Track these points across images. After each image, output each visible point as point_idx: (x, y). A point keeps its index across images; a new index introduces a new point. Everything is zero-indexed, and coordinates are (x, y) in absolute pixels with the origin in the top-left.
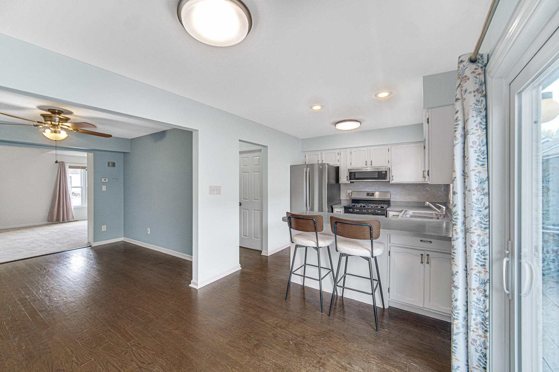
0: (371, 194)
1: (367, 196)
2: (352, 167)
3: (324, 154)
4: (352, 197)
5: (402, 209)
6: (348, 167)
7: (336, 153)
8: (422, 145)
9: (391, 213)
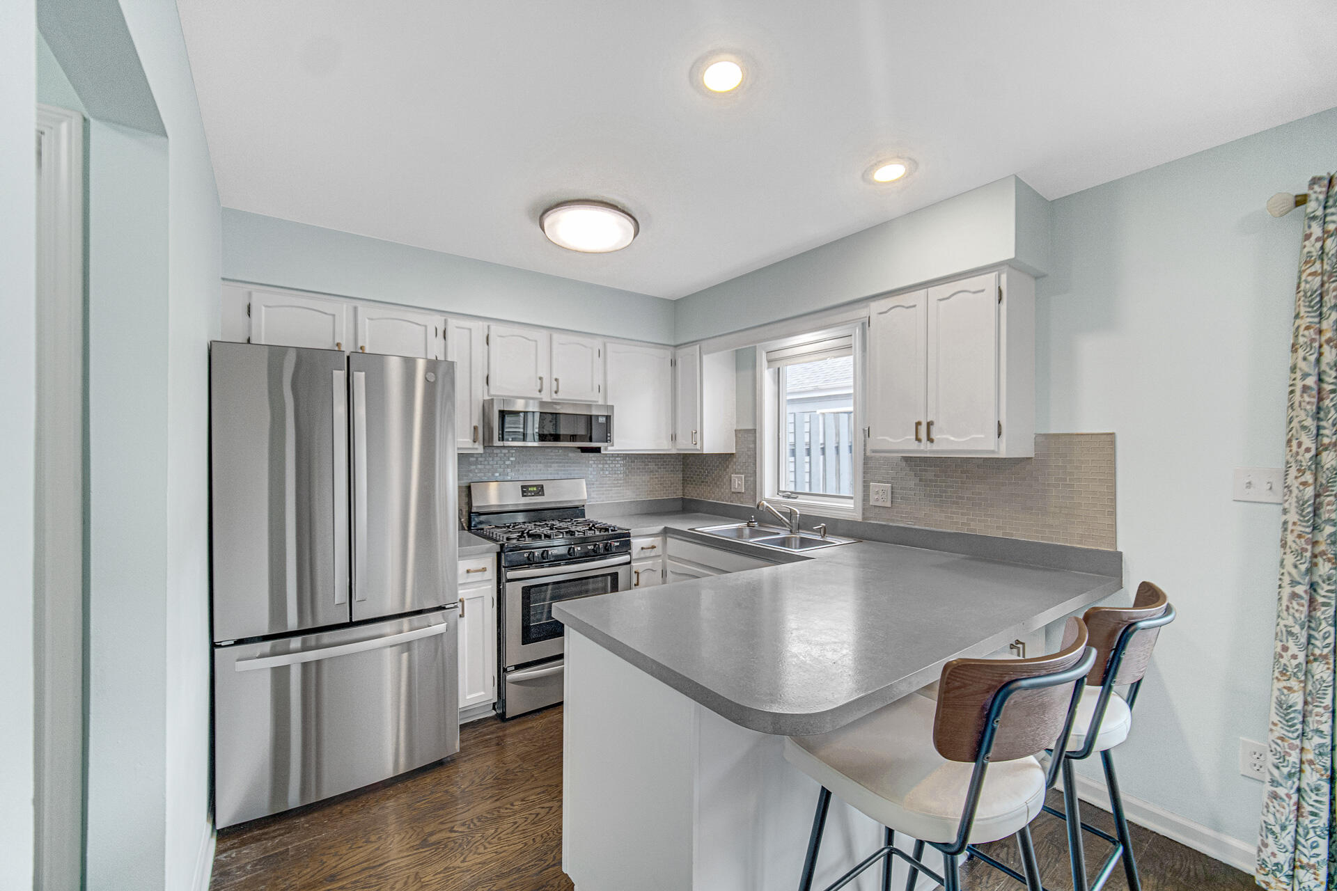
0: (535, 489)
1: (523, 496)
2: (492, 392)
3: (369, 319)
4: (474, 505)
5: (660, 528)
6: (480, 394)
7: (426, 326)
8: (668, 354)
9: (637, 543)
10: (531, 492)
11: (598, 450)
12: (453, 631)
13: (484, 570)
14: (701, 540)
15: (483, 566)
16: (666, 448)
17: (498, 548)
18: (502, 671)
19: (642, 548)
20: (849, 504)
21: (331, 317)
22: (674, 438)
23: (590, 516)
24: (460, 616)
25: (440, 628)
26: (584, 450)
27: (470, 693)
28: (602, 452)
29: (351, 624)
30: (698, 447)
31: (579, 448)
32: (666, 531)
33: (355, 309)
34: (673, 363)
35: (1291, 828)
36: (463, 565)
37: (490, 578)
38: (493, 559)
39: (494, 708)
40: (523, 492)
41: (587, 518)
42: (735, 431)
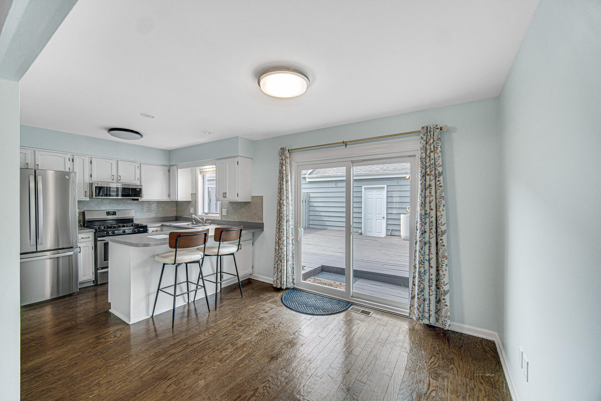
0: (113, 213)
2: (93, 180)
3: (40, 155)
4: (86, 218)
5: (160, 224)
6: (87, 180)
7: (65, 158)
8: (167, 168)
9: (150, 230)
10: (110, 214)
11: (138, 200)
12: (76, 255)
13: (89, 237)
14: (177, 228)
15: (88, 236)
16: (166, 199)
17: (94, 231)
18: (96, 269)
19: (153, 231)
20: (218, 215)
21: (24, 154)
22: (169, 196)
23: (135, 222)
24: (79, 252)
25: (71, 253)
26: (134, 200)
27: (83, 277)
28: (139, 200)
29: (37, 252)
30: (176, 199)
31: (131, 199)
32: (162, 225)
33: (35, 151)
34: (169, 171)
35: (276, 272)
36: (80, 236)
37: (91, 240)
38: (92, 235)
39: (93, 283)
40: (107, 214)
41: (134, 222)
42: (191, 194)
